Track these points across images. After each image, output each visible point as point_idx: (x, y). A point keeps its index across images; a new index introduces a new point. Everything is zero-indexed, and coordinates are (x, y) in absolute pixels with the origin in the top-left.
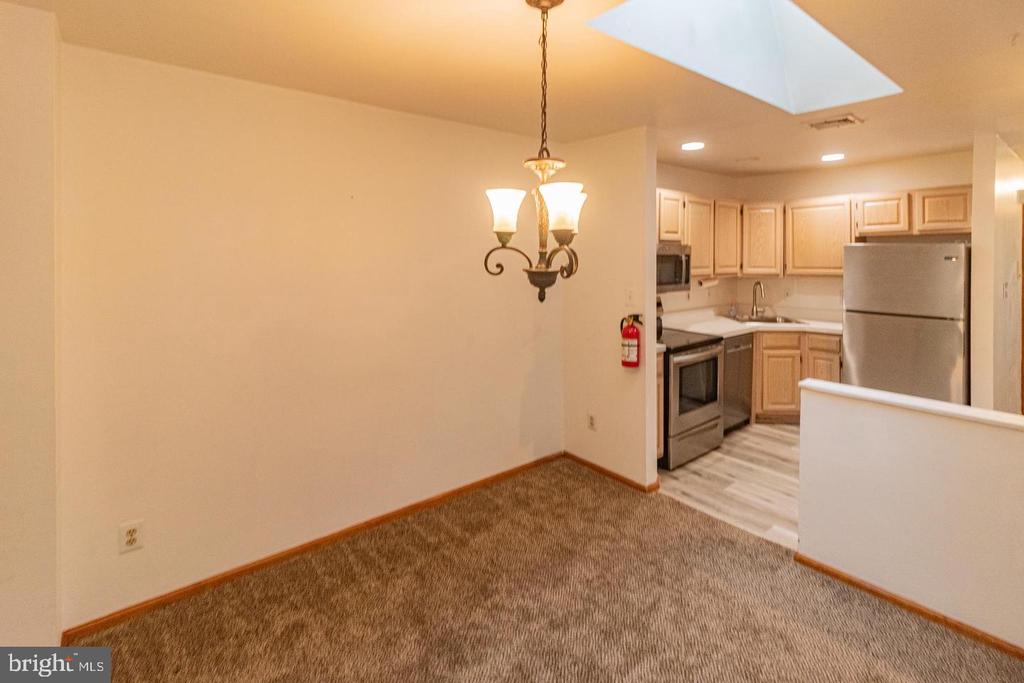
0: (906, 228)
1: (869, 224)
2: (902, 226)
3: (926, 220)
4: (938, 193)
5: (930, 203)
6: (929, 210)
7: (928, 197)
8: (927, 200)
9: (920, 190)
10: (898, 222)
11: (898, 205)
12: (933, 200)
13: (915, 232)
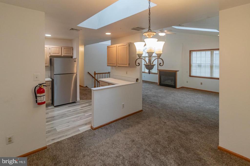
0: (61, 55)
1: (53, 53)
2: (60, 54)
3: (65, 53)
4: (67, 48)
5: (65, 50)
6: (65, 51)
7: (65, 48)
8: (65, 49)
9: (63, 47)
10: (59, 53)
11: (59, 49)
12: (66, 49)
13: (62, 56)
